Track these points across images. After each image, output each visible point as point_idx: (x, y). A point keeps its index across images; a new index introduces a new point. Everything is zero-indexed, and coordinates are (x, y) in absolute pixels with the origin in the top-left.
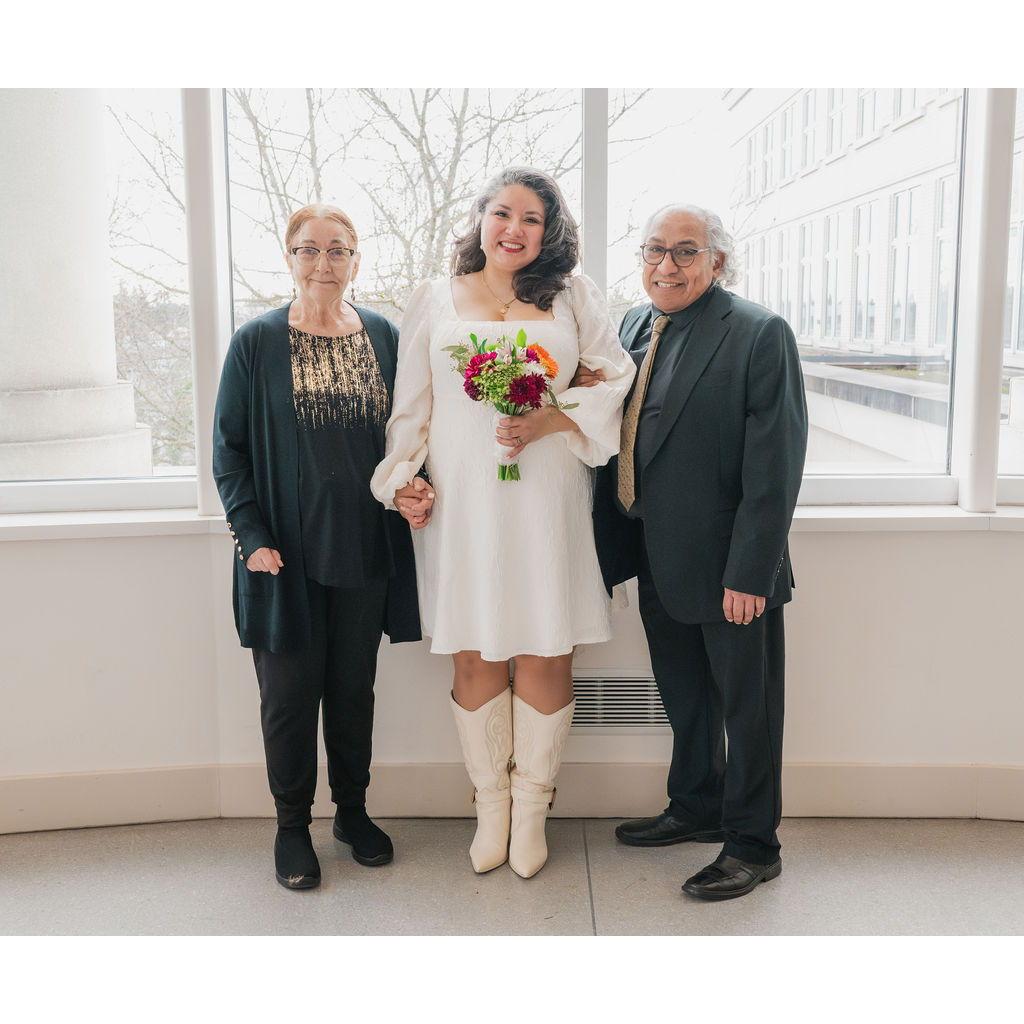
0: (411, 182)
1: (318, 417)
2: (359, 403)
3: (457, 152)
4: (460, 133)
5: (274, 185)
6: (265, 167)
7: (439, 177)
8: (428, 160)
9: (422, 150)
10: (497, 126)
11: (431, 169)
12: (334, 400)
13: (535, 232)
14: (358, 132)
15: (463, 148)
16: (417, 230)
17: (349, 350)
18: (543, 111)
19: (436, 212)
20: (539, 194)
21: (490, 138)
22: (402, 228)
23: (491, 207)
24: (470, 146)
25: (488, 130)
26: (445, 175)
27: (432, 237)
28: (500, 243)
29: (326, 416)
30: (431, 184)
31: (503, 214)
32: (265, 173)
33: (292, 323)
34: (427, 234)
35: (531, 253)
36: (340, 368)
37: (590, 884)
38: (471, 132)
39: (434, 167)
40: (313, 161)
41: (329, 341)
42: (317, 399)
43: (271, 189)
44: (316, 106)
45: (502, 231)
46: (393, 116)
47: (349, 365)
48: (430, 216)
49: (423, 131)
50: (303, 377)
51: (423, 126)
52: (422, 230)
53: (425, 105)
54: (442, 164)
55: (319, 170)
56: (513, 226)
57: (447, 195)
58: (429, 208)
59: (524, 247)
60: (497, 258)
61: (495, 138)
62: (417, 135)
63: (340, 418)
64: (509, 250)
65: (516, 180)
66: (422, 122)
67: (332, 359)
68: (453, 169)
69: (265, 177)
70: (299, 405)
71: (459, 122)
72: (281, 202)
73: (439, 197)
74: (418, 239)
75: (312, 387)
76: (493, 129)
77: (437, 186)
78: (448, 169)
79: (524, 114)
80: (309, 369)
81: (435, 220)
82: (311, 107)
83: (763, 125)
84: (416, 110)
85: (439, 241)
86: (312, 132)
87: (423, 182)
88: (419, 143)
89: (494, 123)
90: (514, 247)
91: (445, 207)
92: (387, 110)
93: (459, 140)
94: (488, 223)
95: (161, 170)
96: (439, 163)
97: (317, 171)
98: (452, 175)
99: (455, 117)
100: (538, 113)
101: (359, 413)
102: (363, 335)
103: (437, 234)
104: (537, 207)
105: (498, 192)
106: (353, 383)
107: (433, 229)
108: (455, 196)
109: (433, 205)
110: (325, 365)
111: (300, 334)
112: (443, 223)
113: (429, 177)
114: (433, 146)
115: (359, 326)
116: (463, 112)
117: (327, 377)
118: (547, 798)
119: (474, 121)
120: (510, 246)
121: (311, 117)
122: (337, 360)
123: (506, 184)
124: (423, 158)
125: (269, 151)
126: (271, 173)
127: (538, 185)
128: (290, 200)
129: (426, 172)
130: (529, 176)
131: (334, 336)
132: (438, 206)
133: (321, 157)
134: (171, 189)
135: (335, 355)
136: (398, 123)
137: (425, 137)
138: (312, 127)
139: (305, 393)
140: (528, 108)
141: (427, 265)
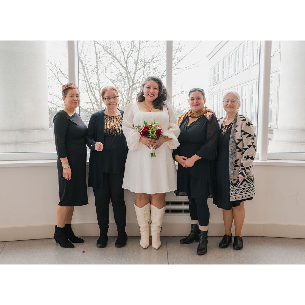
0: (123, 79)
1: (109, 134)
2: (119, 131)
3: (136, 71)
4: (136, 66)
5: (87, 79)
6: (84, 74)
7: (131, 77)
8: (128, 73)
9: (126, 70)
10: (146, 64)
11: (129, 75)
12: (114, 130)
13: (157, 91)
14: (109, 65)
15: (137, 69)
16: (125, 91)
17: (118, 119)
18: (159, 60)
19: (130, 87)
20: (157, 82)
21: (144, 67)
22: (121, 91)
23: (145, 86)
24: (139, 69)
25: (144, 65)
26: (132, 77)
27: (129, 93)
28: (148, 95)
29: (111, 134)
30: (128, 79)
31: (149, 88)
32: (85, 76)
33: (105, 113)
34: (127, 93)
35: (156, 96)
36: (115, 123)
37: (167, 251)
38: (140, 66)
39: (130, 75)
40: (97, 73)
41: (113, 117)
42: (110, 130)
43: (86, 80)
44: (98, 59)
45: (149, 92)
46: (119, 61)
47: (118, 123)
48: (128, 88)
49: (126, 65)
50: (106, 125)
51: (127, 64)
52: (126, 91)
53: (127, 59)
54: (132, 74)
55: (99, 75)
56: (151, 90)
57: (133, 82)
58: (128, 85)
59: (154, 95)
60: (148, 98)
61: (146, 67)
62: (125, 66)
63: (114, 134)
64: (151, 96)
65: (151, 79)
66: (127, 63)
67: (113, 121)
68: (135, 75)
69: (85, 77)
70: (105, 131)
71: (136, 63)
72: (89, 84)
73: (131, 82)
74: (125, 94)
75: (108, 127)
76: (145, 65)
77: (130, 80)
78: (133, 75)
79: (153, 61)
80: (108, 123)
81: (130, 89)
82: (97, 59)
83: (218, 64)
84: (125, 60)
85: (131, 94)
86: (97, 65)
87: (126, 79)
88: (125, 68)
89: (146, 63)
90: (152, 95)
91: (132, 85)
92: (117, 59)
93: (136, 68)
94: (145, 90)
95: (56, 75)
96: (131, 74)
97: (98, 76)
98: (134, 77)
99: (135, 62)
100: (157, 61)
101: (119, 133)
102: (121, 116)
103: (130, 93)
104: (157, 86)
105: (147, 82)
106: (118, 126)
107: (129, 91)
108: (135, 82)
109: (129, 85)
110: (112, 122)
111: (107, 116)
112: (132, 90)
113: (128, 77)
114: (129, 69)
115: (120, 114)
116: (137, 60)
117: (112, 125)
118: (160, 230)
119: (140, 63)
120: (151, 95)
121: (97, 61)
122: (115, 121)
123: (149, 80)
124: (127, 72)
125: (86, 70)
126: (86, 76)
127: (157, 80)
128: (91, 83)
129: (127, 76)
130: (154, 78)
131: (114, 116)
132: (131, 85)
133: (99, 72)
134: (59, 80)
135: (114, 120)
136: (120, 63)
137: (127, 67)
138: (97, 64)
139: (107, 129)
140: (155, 59)
141: (128, 101)
